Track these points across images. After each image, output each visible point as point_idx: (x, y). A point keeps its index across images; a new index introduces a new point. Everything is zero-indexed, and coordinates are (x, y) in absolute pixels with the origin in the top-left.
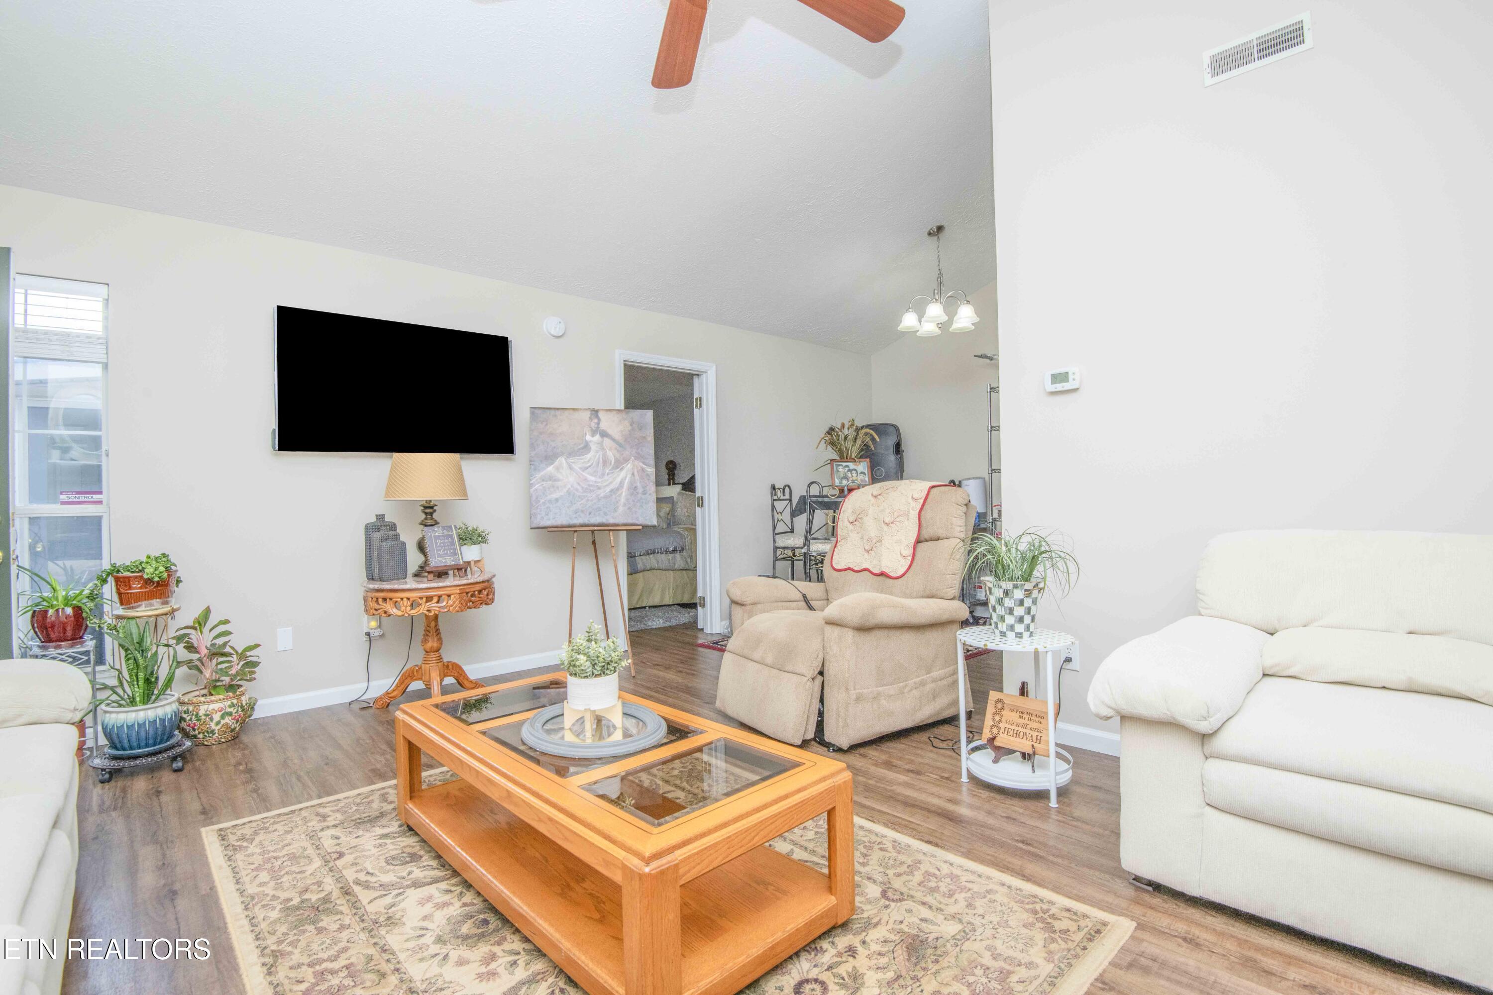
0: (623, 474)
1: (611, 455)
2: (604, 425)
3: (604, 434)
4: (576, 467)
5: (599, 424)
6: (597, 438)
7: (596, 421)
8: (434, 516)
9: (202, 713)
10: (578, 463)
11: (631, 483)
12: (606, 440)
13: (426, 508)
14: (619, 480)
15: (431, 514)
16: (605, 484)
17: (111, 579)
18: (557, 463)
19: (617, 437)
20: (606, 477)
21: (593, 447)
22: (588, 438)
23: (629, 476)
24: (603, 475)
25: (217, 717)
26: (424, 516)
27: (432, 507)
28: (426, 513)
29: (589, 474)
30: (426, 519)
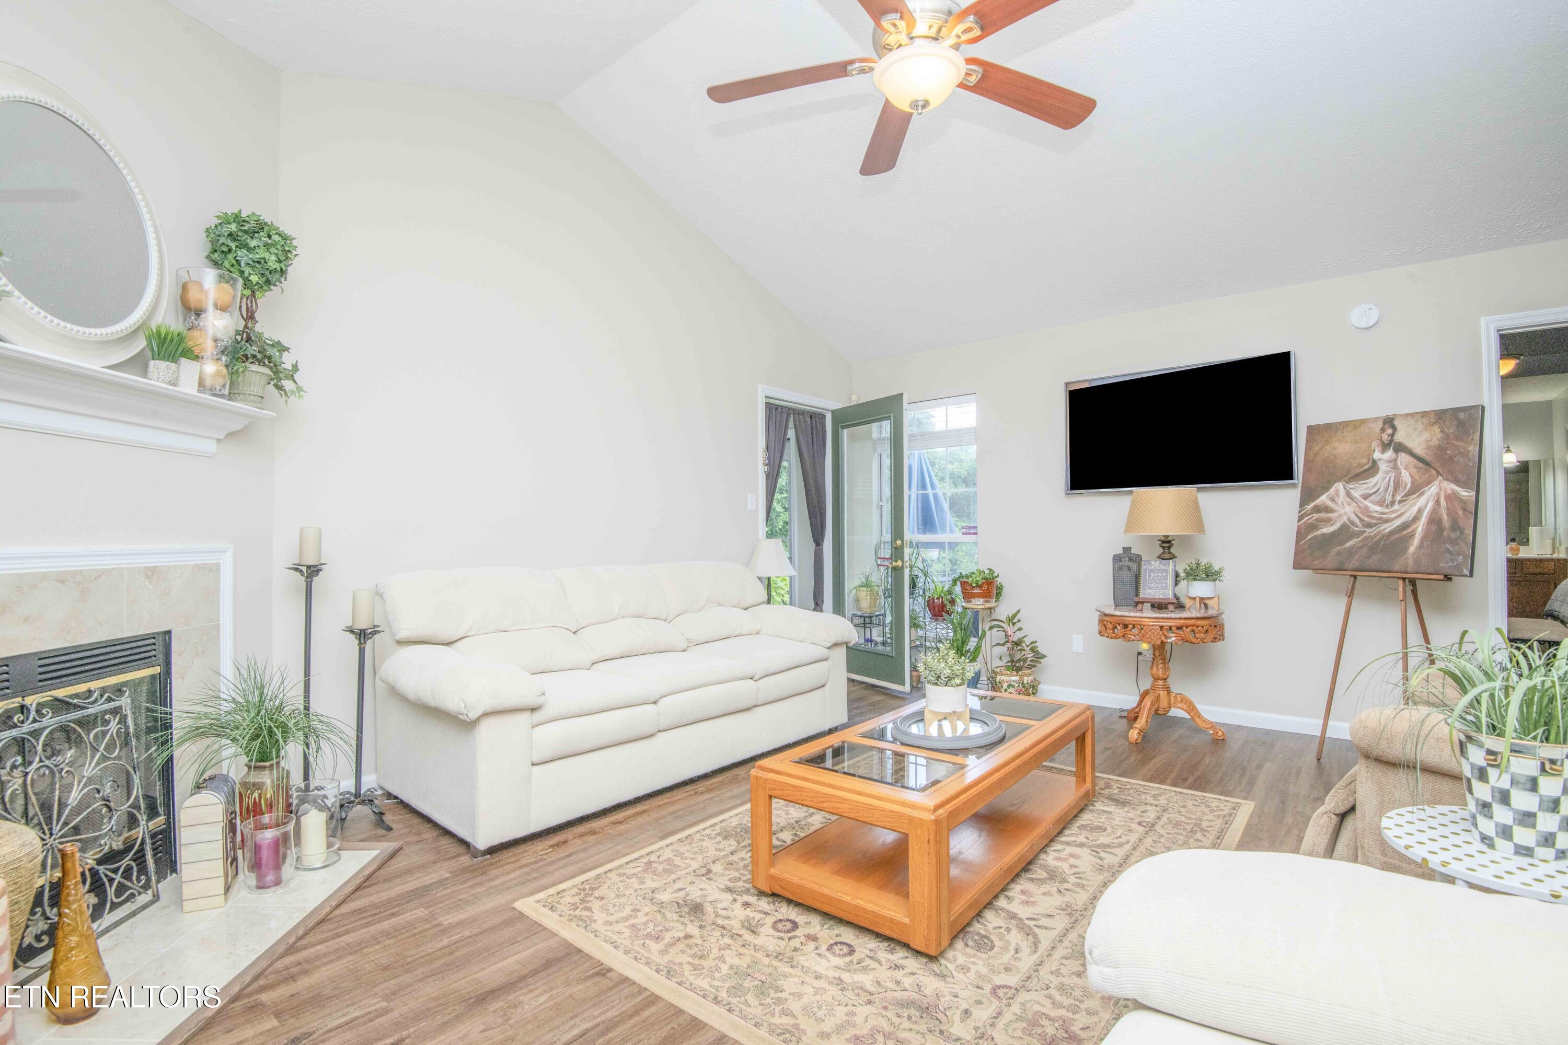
0: (1422, 501)
1: (1406, 477)
2: (1400, 437)
3: (1400, 448)
4: (1356, 494)
5: (1392, 435)
6: (1390, 454)
7: (1390, 431)
8: (1172, 550)
9: (997, 680)
10: (1359, 489)
11: (1434, 511)
12: (1403, 456)
13: (1163, 542)
14: (1415, 510)
15: (1169, 548)
16: (1393, 516)
17: (958, 583)
18: (1332, 491)
19: (1419, 451)
20: (1396, 507)
21: (1383, 467)
22: (1377, 455)
23: (1431, 504)
24: (1393, 503)
25: (1005, 686)
26: (1161, 550)
27: (1169, 542)
28: (1163, 547)
29: (1371, 502)
30: (1164, 552)
